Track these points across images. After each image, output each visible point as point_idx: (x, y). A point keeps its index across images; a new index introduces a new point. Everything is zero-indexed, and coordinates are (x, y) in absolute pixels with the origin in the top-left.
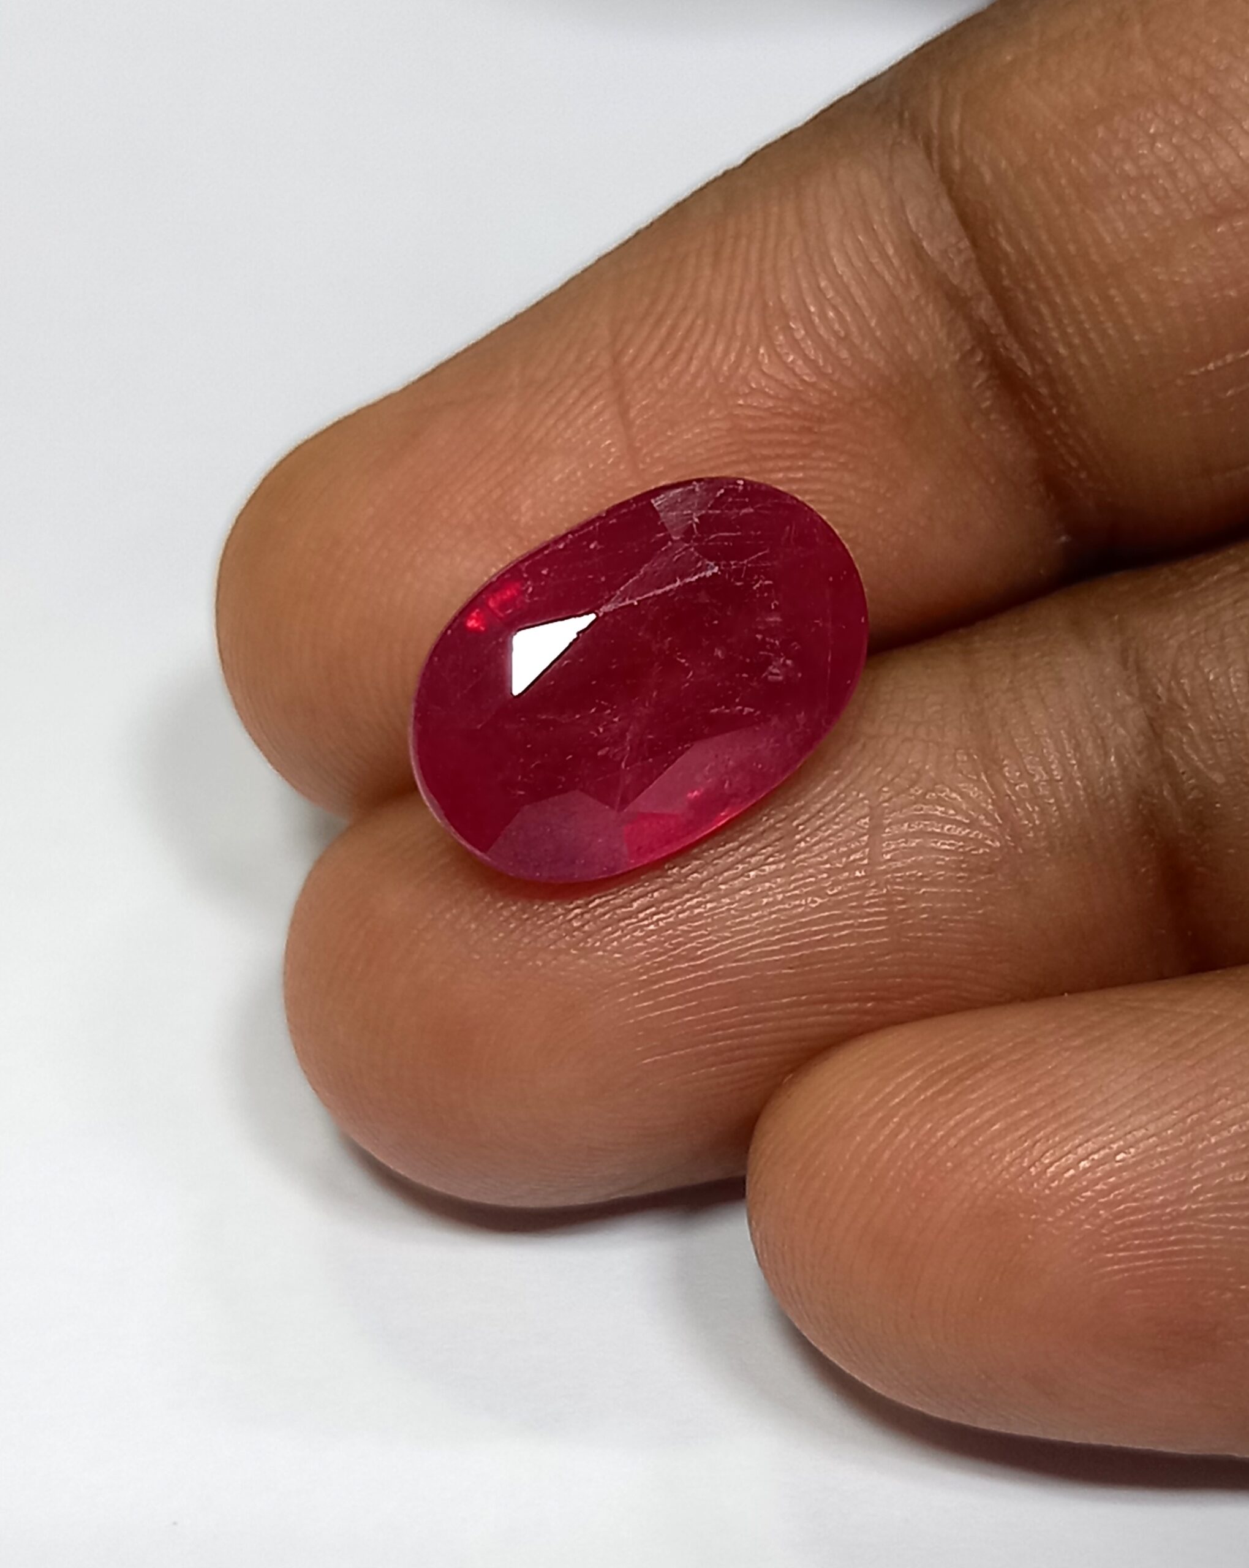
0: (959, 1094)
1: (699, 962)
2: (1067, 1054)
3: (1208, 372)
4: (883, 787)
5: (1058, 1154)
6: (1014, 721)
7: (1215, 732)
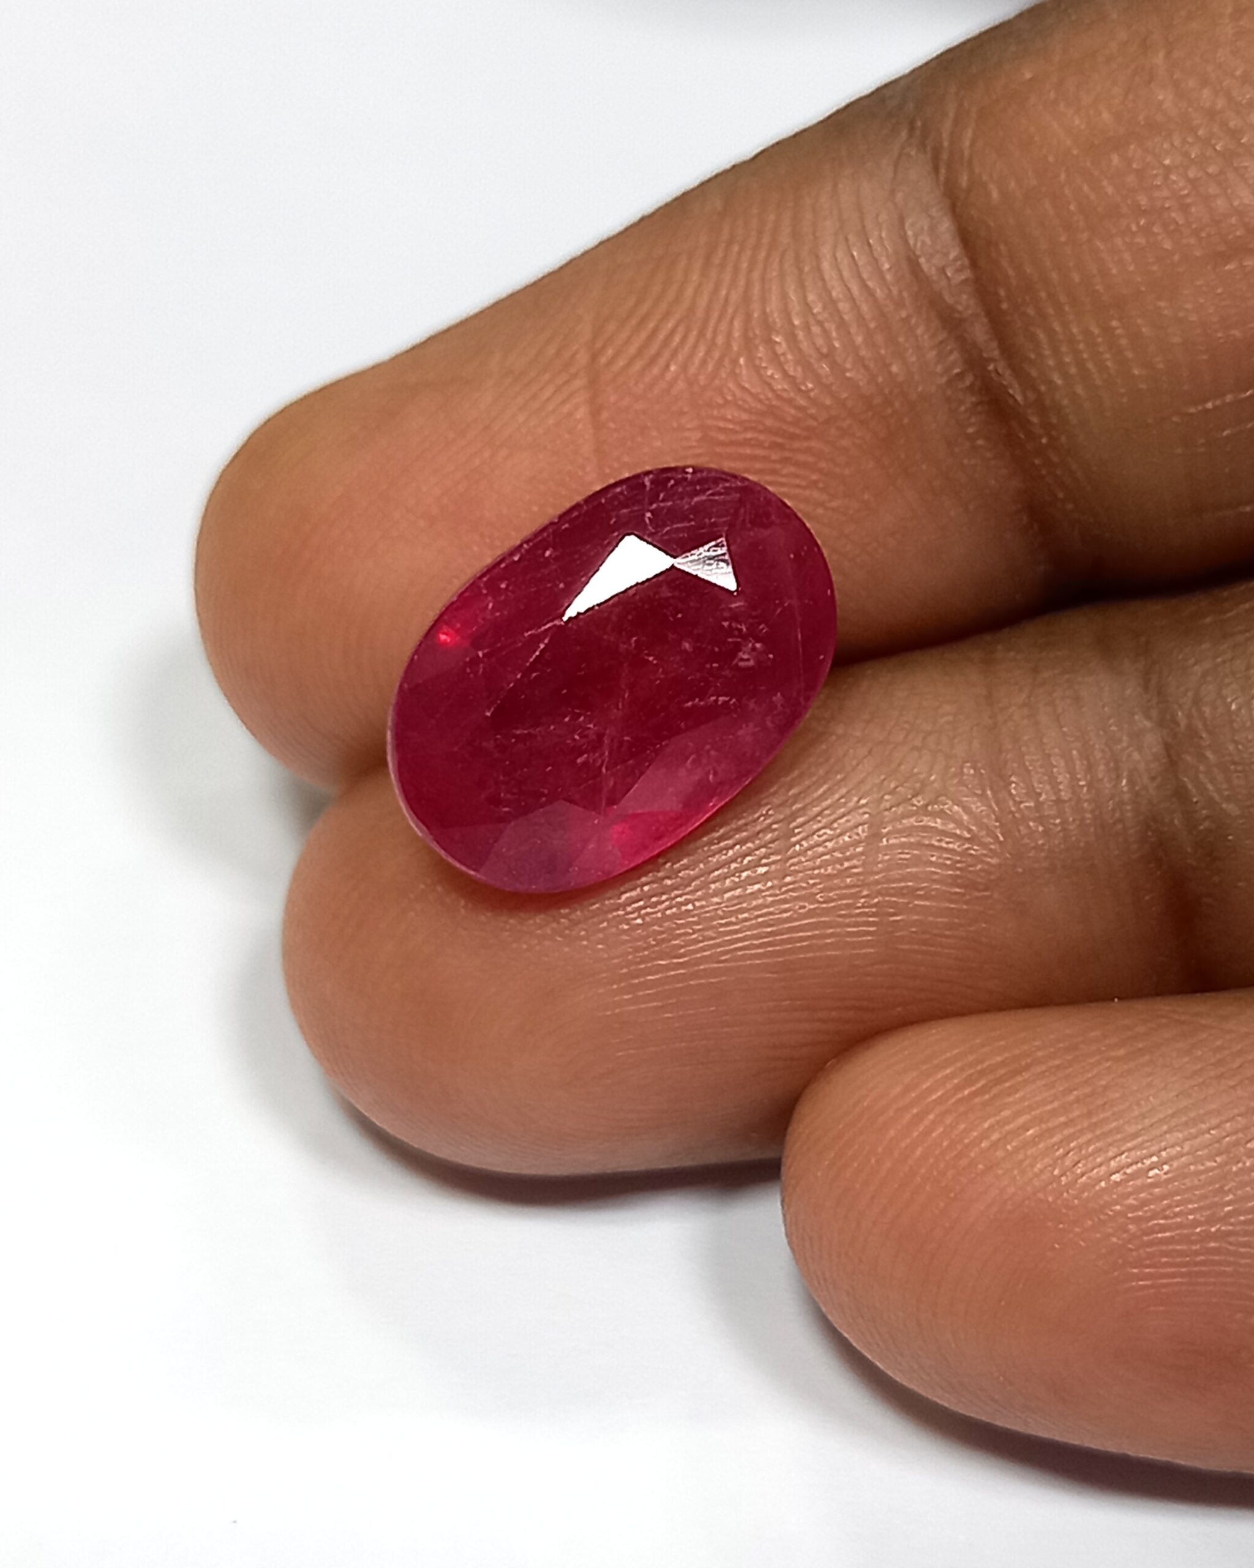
0: (995, 1096)
1: (681, 960)
2: (1108, 1064)
3: (1207, 411)
4: (885, 794)
5: (1090, 1165)
6: (1026, 738)
7: (1234, 763)
